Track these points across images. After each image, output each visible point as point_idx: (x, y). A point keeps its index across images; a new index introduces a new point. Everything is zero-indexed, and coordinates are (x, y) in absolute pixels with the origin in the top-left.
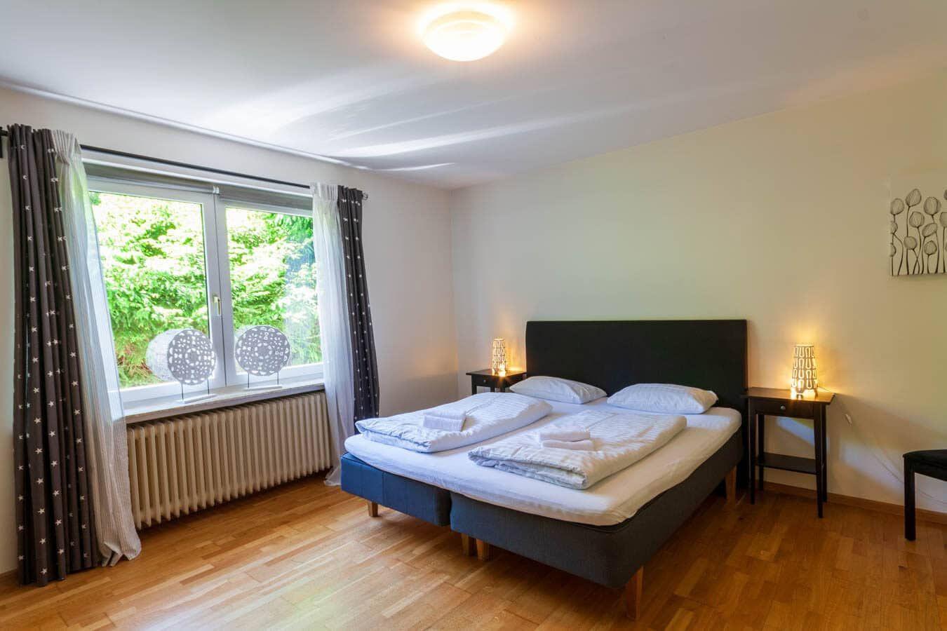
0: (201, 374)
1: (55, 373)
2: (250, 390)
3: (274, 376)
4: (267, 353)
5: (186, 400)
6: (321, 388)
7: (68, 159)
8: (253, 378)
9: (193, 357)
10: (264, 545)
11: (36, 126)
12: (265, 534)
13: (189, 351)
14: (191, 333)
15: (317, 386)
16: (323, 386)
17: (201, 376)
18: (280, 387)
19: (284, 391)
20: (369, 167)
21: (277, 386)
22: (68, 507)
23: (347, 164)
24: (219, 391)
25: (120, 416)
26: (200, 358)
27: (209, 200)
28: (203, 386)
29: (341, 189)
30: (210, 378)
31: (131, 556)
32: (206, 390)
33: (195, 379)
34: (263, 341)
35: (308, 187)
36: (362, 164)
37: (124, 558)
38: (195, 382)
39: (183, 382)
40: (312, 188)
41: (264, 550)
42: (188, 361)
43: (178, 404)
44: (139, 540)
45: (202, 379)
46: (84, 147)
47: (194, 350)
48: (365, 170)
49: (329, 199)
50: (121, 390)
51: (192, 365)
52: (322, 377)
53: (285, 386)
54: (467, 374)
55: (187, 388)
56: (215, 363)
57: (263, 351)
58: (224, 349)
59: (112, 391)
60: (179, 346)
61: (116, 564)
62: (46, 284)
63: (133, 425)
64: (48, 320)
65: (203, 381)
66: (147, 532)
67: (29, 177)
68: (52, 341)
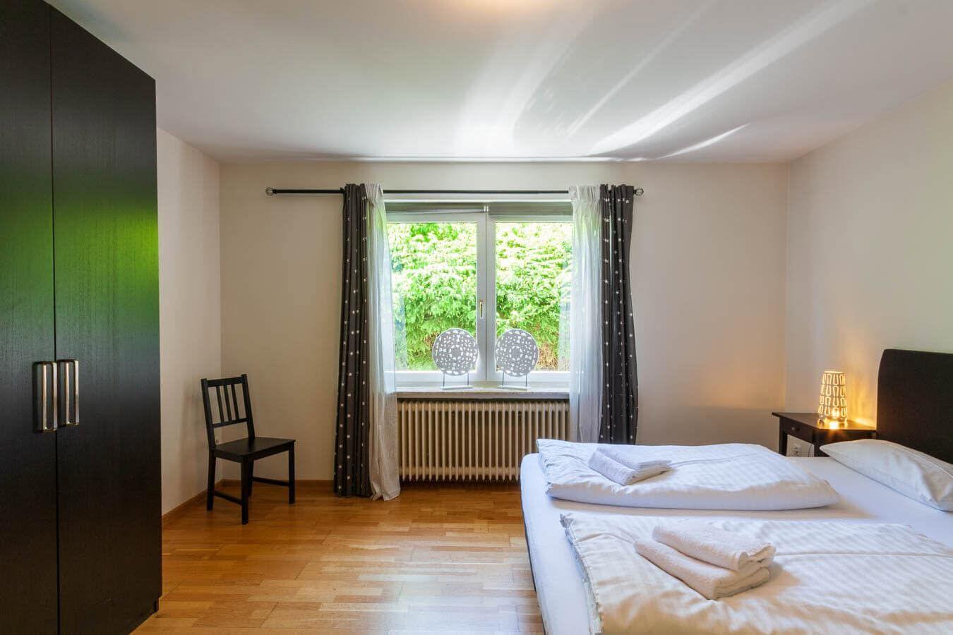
0: (462, 367)
1: (355, 354)
2: (504, 388)
3: (523, 378)
4: (518, 356)
5: (445, 387)
6: (566, 398)
7: (374, 203)
8: (507, 378)
9: (456, 352)
10: (452, 530)
11: (358, 184)
12: (466, 521)
13: (453, 347)
14: (457, 332)
15: (561, 394)
16: (568, 395)
17: (463, 369)
18: (526, 390)
19: (527, 394)
20: (644, 157)
21: (524, 387)
22: (355, 449)
23: (619, 160)
24: (478, 384)
25: (393, 391)
26: (462, 354)
27: (482, 218)
28: (464, 377)
29: (604, 188)
30: (470, 372)
31: (386, 498)
32: (465, 382)
33: (457, 371)
34: (516, 344)
35: (567, 192)
36: (636, 155)
37: (381, 498)
38: (456, 373)
39: (445, 372)
40: (572, 193)
41: (449, 534)
42: (451, 355)
43: (438, 389)
44: (399, 489)
45: (463, 372)
46: (385, 192)
47: (458, 346)
48: (641, 162)
49: (590, 200)
50: (396, 372)
51: (454, 358)
52: (567, 386)
53: (530, 389)
54: (774, 414)
55: (448, 378)
56: (478, 361)
57: (516, 353)
58: (486, 349)
59: (388, 372)
60: (445, 342)
61: (377, 500)
62: (355, 292)
63: (402, 399)
64: (354, 317)
65: (463, 374)
66: (407, 484)
67: (351, 219)
68: (356, 330)
